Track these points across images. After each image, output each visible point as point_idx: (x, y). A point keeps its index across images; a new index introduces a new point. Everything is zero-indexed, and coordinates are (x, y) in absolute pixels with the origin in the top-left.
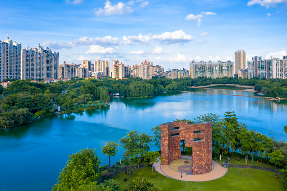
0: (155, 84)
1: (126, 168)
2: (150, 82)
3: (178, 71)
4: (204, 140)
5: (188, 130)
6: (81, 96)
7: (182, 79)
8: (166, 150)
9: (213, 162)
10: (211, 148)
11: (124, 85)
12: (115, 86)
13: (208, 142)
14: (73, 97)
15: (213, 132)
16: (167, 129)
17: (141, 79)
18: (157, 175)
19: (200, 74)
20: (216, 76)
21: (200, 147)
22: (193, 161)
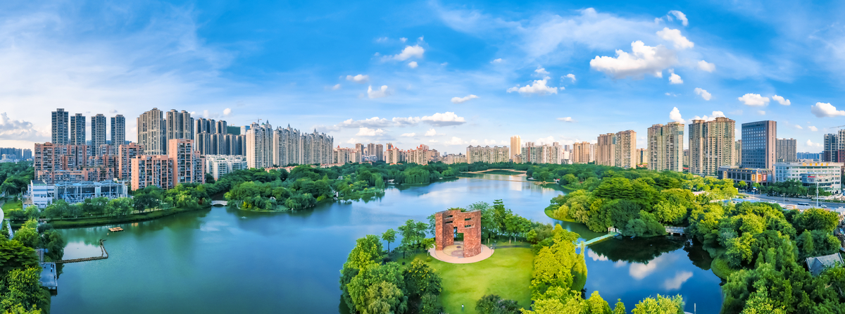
0: (431, 171)
1: (404, 253)
2: (425, 168)
3: (455, 156)
4: (474, 227)
5: (460, 217)
6: (357, 183)
7: (458, 164)
8: (440, 237)
9: (482, 245)
10: (480, 233)
11: (399, 171)
12: (390, 172)
13: (478, 228)
14: (349, 183)
15: (482, 218)
16: (441, 217)
17: (417, 165)
18: (432, 260)
19: (477, 159)
20: (492, 161)
21: (470, 233)
22: (465, 246)
